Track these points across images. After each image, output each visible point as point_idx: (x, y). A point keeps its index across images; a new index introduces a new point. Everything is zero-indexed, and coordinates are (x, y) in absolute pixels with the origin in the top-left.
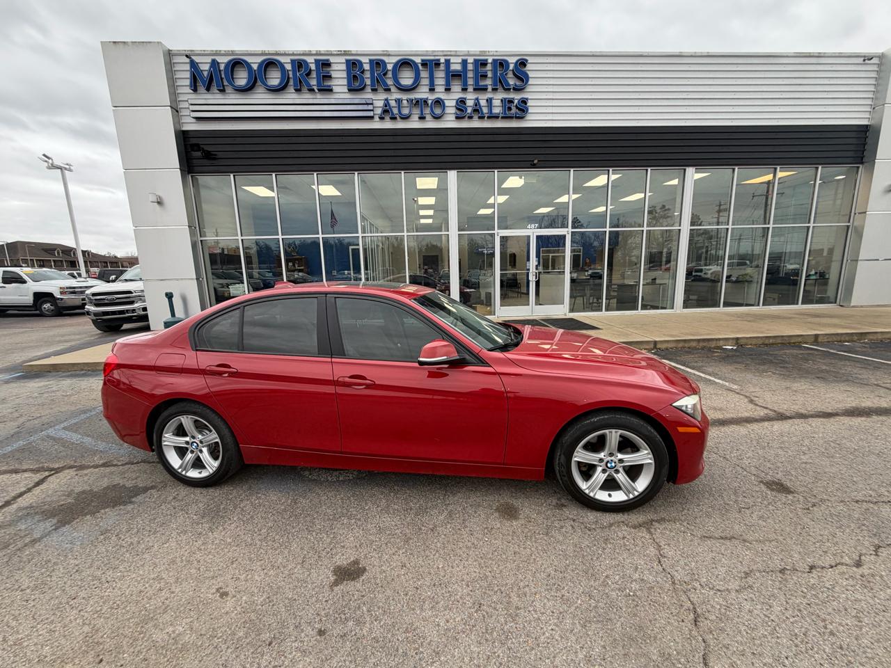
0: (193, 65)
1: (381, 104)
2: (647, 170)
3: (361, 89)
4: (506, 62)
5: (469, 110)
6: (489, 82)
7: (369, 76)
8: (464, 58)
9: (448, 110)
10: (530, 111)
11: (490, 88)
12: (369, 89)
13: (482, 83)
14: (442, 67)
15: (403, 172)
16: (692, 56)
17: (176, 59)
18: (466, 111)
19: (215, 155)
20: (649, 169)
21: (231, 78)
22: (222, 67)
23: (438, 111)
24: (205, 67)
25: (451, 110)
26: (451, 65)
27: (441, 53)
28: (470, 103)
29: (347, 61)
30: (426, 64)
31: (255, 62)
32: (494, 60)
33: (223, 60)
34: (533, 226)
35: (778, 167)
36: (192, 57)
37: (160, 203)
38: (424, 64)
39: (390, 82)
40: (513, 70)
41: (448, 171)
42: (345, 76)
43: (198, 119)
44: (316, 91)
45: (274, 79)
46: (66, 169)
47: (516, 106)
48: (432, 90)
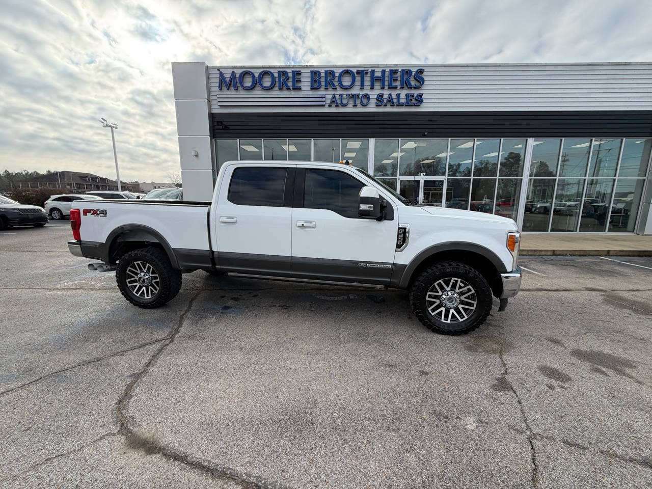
0: (221, 74)
1: (330, 97)
2: (501, 139)
3: (318, 88)
4: (411, 72)
5: (385, 101)
6: (398, 83)
7: (324, 80)
8: (384, 69)
9: (371, 101)
10: (424, 101)
11: (399, 87)
12: (323, 88)
13: (395, 84)
14: (369, 74)
15: (341, 139)
16: (534, 66)
17: (211, 71)
18: (383, 101)
19: (228, 127)
20: (502, 139)
21: (242, 82)
22: (238, 76)
23: (365, 101)
24: (228, 76)
25: (373, 101)
26: (375, 73)
27: (369, 66)
28: (386, 96)
29: (312, 72)
30: (360, 73)
31: (257, 73)
32: (402, 70)
33: (238, 72)
34: (422, 174)
35: (594, 139)
36: (221, 70)
37: (197, 156)
38: (358, 72)
39: (336, 84)
40: (414, 76)
41: (369, 139)
42: (310, 80)
43: (221, 106)
44: (292, 89)
45: (267, 82)
46: (114, 127)
47: (415, 98)
48: (362, 88)
